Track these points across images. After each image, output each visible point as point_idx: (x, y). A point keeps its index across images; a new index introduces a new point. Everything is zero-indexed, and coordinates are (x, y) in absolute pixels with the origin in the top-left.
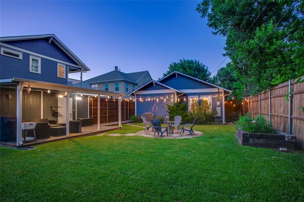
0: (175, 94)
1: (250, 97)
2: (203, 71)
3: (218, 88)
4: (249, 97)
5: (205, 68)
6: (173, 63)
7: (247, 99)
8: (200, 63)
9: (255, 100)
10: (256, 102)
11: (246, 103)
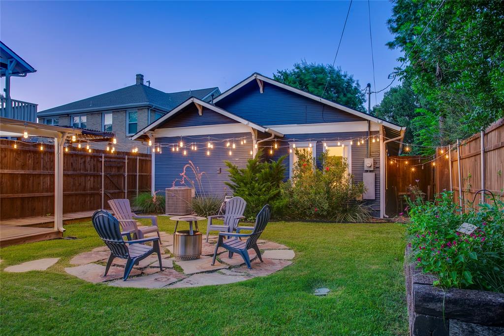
0: (253, 137)
1: (454, 146)
2: (349, 92)
3: (369, 122)
4: (451, 144)
5: (354, 85)
6: (280, 72)
7: (446, 150)
8: (342, 73)
9: (467, 153)
10: (473, 159)
11: (445, 163)
